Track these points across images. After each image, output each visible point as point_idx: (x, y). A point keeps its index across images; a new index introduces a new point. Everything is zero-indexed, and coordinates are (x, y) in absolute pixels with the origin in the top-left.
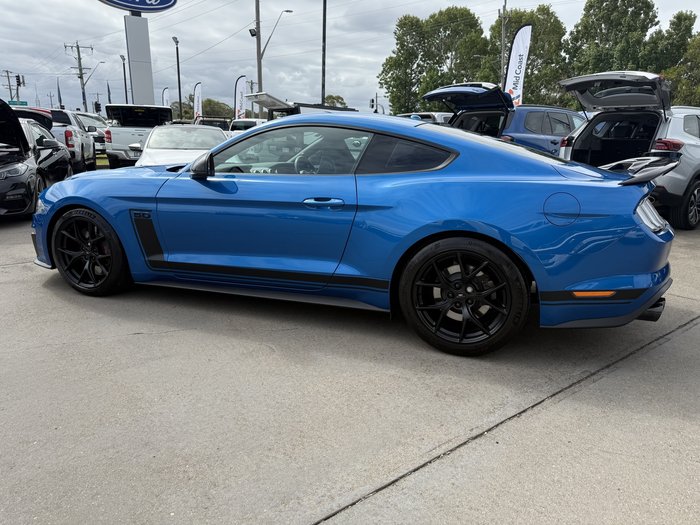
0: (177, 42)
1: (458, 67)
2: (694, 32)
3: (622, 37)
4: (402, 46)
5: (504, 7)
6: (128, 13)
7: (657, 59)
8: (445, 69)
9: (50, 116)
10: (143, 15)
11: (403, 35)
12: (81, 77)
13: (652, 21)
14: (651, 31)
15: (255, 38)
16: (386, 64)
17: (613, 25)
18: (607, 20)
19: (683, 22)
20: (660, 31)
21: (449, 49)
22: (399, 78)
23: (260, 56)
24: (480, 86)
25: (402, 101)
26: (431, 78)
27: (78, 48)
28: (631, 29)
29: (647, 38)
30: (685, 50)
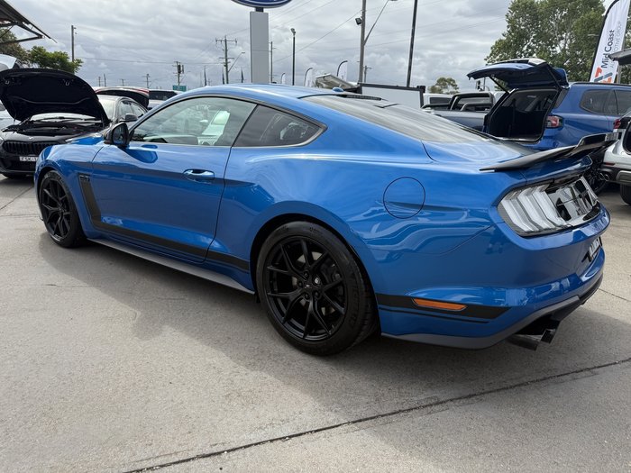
0: (294, 33)
1: (574, 47)
4: (513, 28)
6: (253, 9)
8: (558, 50)
9: (148, 95)
10: (265, 10)
11: (516, 17)
12: (226, 66)
15: (360, 26)
21: (564, 30)
23: (363, 42)
24: (526, 62)
27: (226, 41)
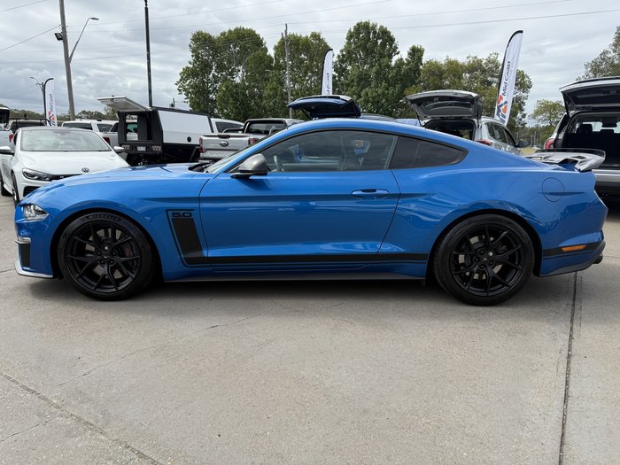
1: (249, 79)
2: (424, 61)
3: (376, 61)
4: (197, 57)
5: (286, 31)
7: (401, 80)
11: (198, 48)
13: (395, 50)
14: (395, 59)
16: (184, 73)
17: (369, 52)
18: (365, 48)
19: (416, 53)
20: (402, 59)
21: (239, 63)
22: (197, 87)
25: (202, 106)
26: (227, 87)
28: (382, 56)
29: (393, 63)
30: (419, 74)
